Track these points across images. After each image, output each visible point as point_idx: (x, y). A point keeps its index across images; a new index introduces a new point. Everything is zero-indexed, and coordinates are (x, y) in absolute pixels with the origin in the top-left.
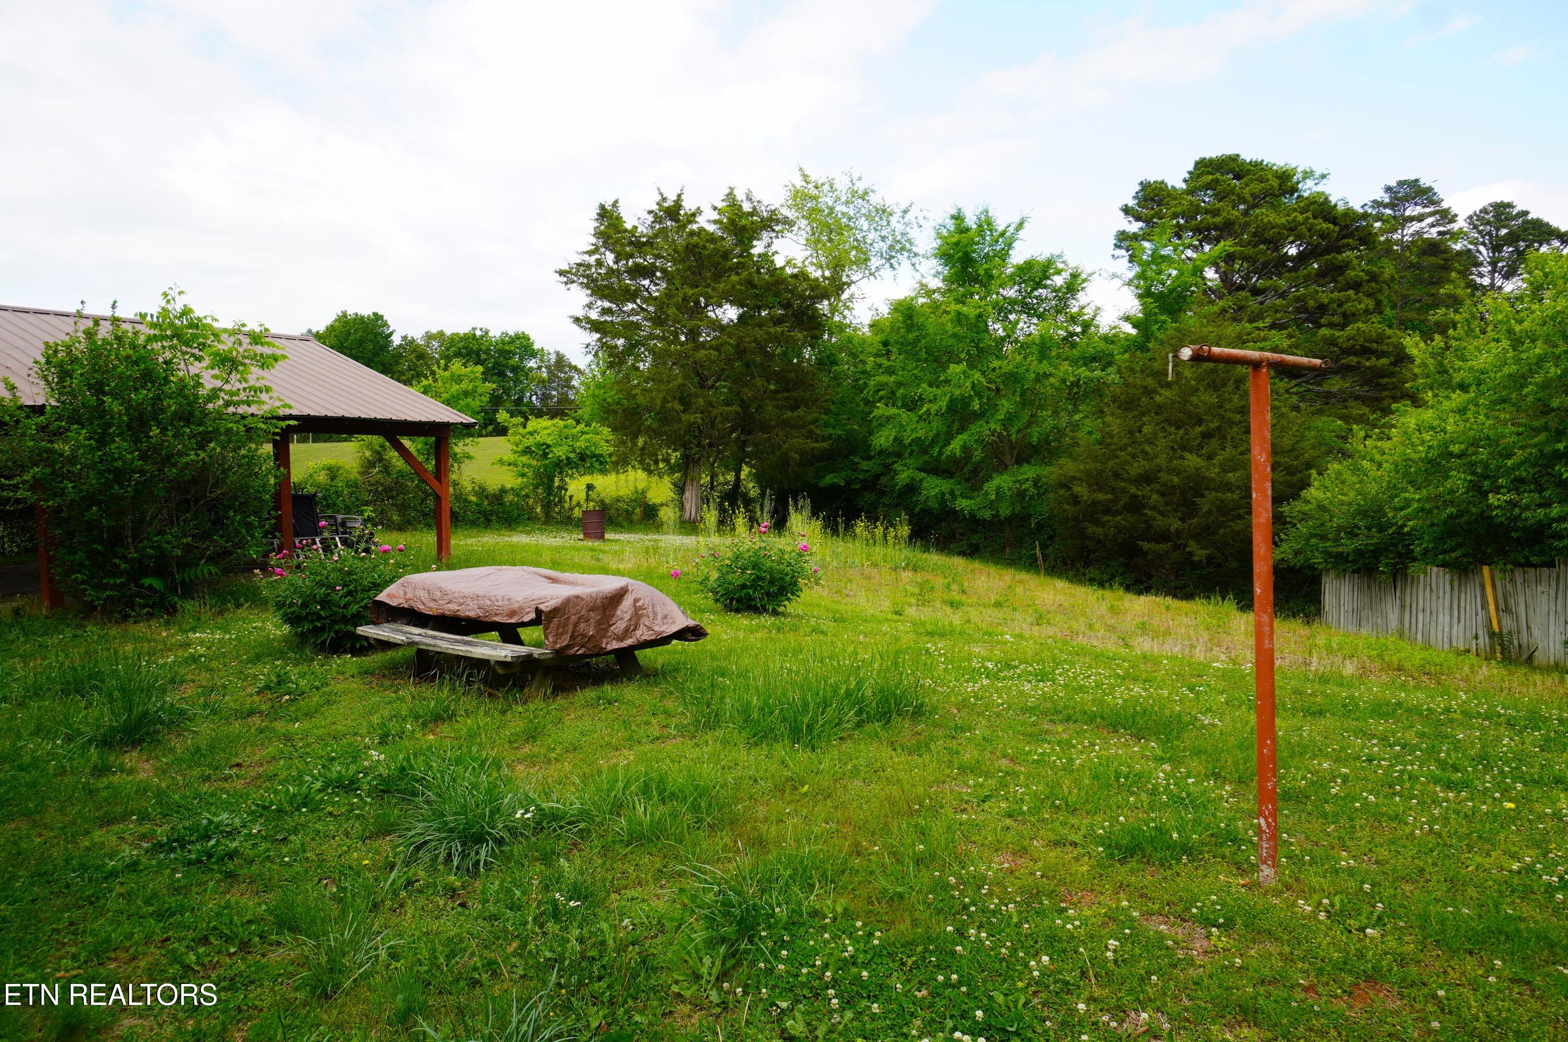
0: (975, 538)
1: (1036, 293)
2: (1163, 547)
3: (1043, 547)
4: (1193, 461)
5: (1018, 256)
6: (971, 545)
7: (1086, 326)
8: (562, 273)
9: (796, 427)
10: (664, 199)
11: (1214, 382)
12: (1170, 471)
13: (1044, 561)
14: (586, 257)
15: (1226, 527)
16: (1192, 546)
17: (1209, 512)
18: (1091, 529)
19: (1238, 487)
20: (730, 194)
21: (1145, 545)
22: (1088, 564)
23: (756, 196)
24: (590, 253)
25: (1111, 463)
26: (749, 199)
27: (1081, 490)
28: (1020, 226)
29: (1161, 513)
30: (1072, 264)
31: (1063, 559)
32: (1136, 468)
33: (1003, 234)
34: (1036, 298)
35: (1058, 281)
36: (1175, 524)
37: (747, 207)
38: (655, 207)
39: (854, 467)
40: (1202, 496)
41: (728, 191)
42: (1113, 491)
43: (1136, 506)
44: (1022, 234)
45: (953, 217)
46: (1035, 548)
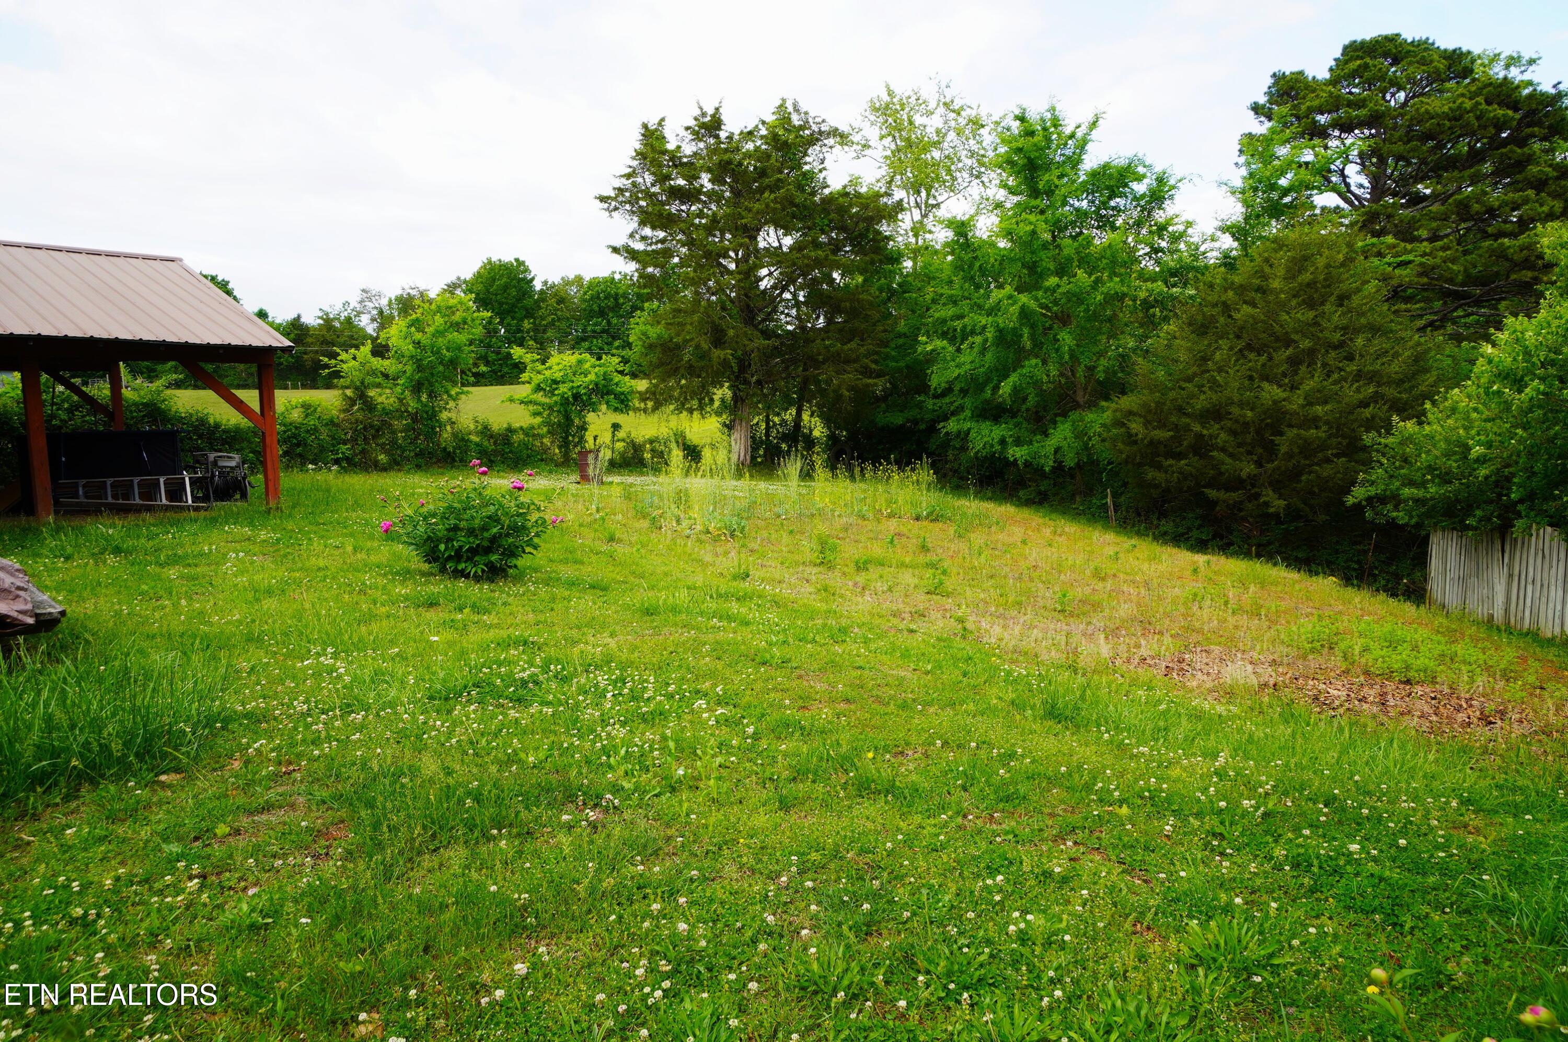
0: (1044, 485)
1: (1112, 203)
2: (1234, 496)
3: (1115, 496)
4: (1271, 392)
5: (1091, 161)
6: (1040, 493)
7: (1176, 238)
8: (603, 199)
9: (848, 361)
10: (704, 114)
11: (1311, 298)
12: (1241, 405)
13: (1116, 511)
14: (624, 181)
15: (1310, 473)
16: (1269, 495)
17: (1290, 456)
18: (1151, 474)
19: (1327, 423)
20: (781, 106)
21: (1212, 493)
22: (1163, 515)
23: (803, 107)
24: (628, 176)
25: (1172, 395)
26: (797, 110)
27: (1136, 426)
28: (1094, 124)
29: (1231, 455)
30: (1158, 169)
31: (1137, 509)
32: (1201, 403)
33: (1072, 136)
34: (1113, 208)
35: (1140, 188)
36: (1248, 468)
37: (796, 120)
38: (692, 123)
39: (920, 406)
40: (1281, 434)
41: (779, 102)
42: (1176, 428)
43: (1201, 447)
44: (1095, 134)
45: (1017, 118)
46: (1106, 497)
